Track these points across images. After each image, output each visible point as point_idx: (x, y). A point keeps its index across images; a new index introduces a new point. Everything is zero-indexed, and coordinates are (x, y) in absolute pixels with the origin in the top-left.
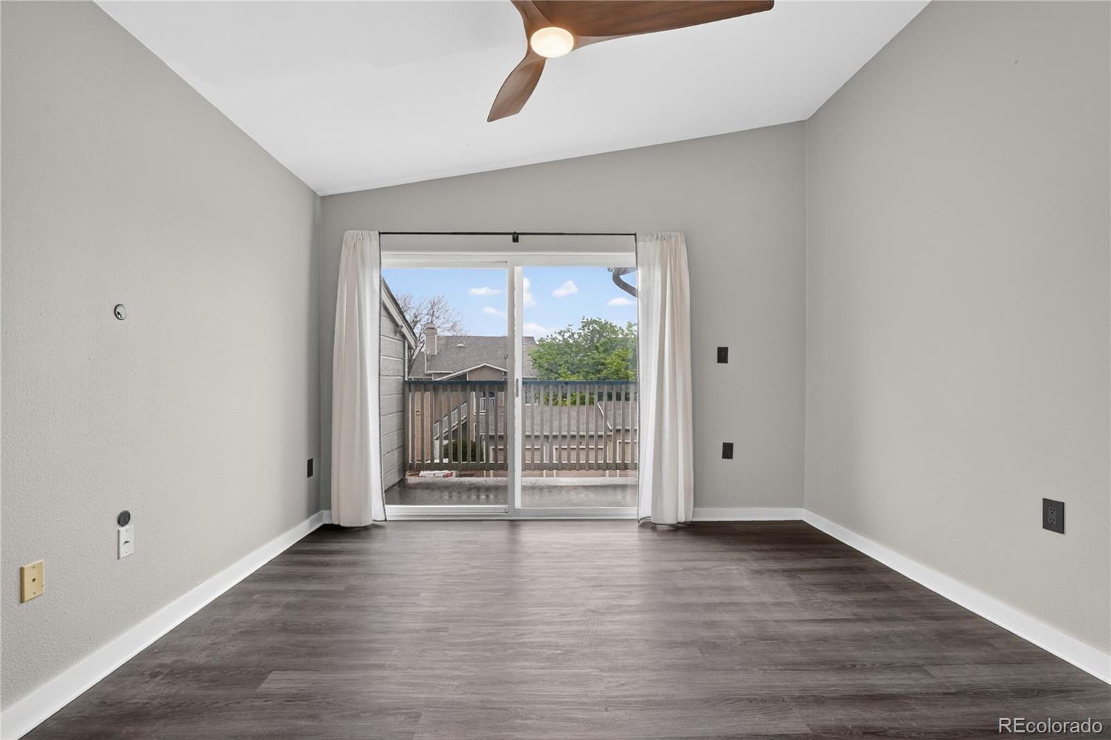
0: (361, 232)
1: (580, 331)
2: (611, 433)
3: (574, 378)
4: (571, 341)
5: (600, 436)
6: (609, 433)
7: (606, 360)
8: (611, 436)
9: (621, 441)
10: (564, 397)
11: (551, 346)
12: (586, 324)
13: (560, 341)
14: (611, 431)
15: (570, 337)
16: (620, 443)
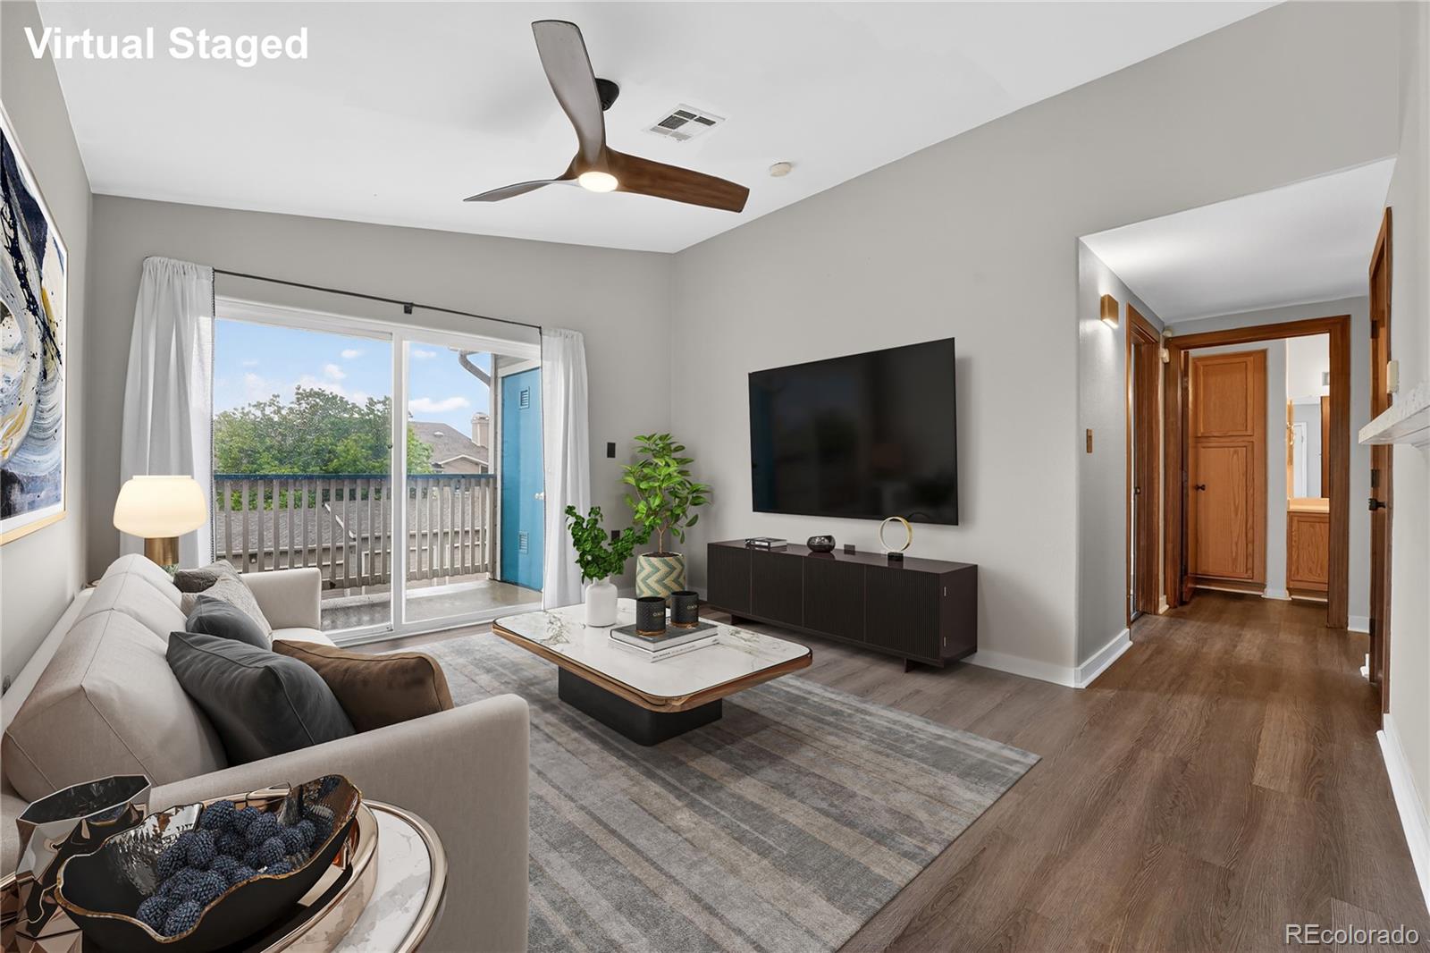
0: (181, 263)
1: (293, 406)
2: (356, 543)
3: (285, 470)
4: (276, 419)
5: (340, 548)
6: (351, 543)
7: (336, 446)
8: (354, 546)
9: (368, 552)
10: (268, 497)
11: (243, 423)
12: (302, 396)
13: (256, 417)
14: (354, 539)
15: (275, 412)
16: (367, 555)
